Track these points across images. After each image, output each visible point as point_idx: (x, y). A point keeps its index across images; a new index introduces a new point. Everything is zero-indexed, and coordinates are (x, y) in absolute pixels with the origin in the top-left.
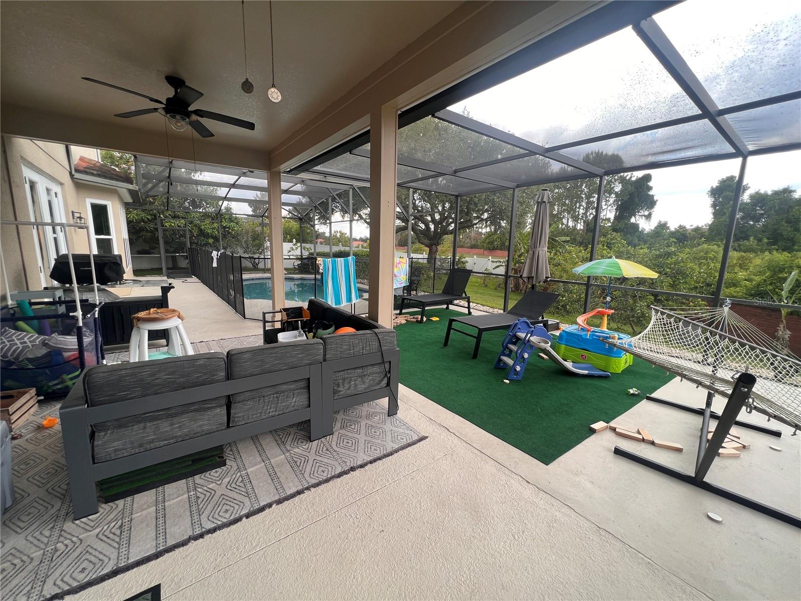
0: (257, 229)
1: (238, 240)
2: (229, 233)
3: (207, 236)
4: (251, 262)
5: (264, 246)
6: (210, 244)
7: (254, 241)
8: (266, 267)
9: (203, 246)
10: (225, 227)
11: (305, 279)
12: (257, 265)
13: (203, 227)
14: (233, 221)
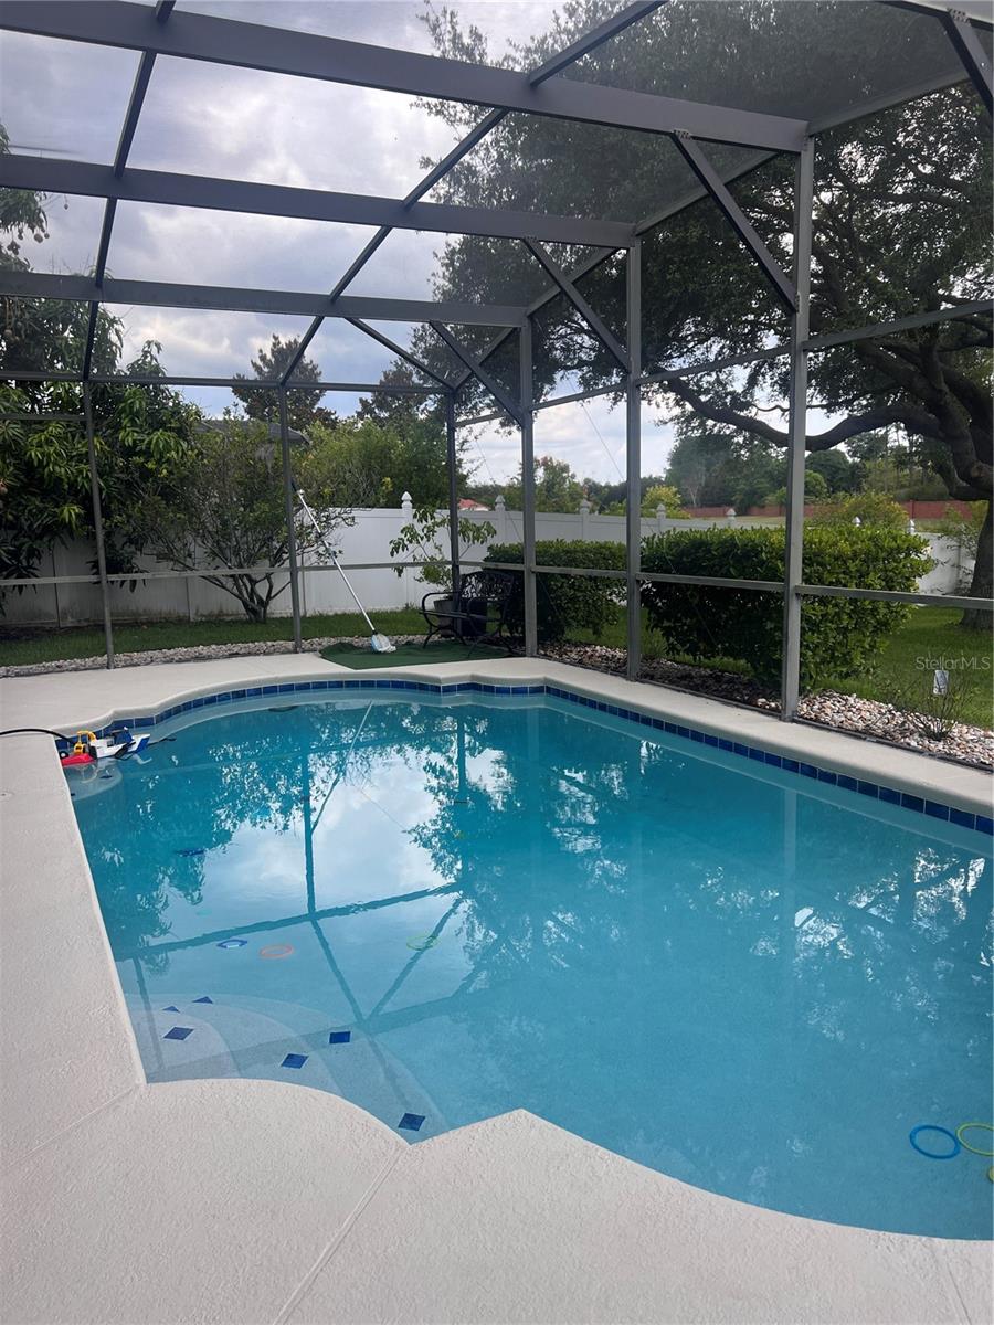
0: (261, 452)
1: (187, 507)
2: (147, 474)
3: (54, 491)
4: (240, 596)
5: (289, 524)
6: (67, 526)
7: (249, 506)
8: (302, 612)
9: (40, 537)
10: (129, 452)
11: (489, 689)
12: (264, 604)
13: (35, 454)
14: (162, 425)
